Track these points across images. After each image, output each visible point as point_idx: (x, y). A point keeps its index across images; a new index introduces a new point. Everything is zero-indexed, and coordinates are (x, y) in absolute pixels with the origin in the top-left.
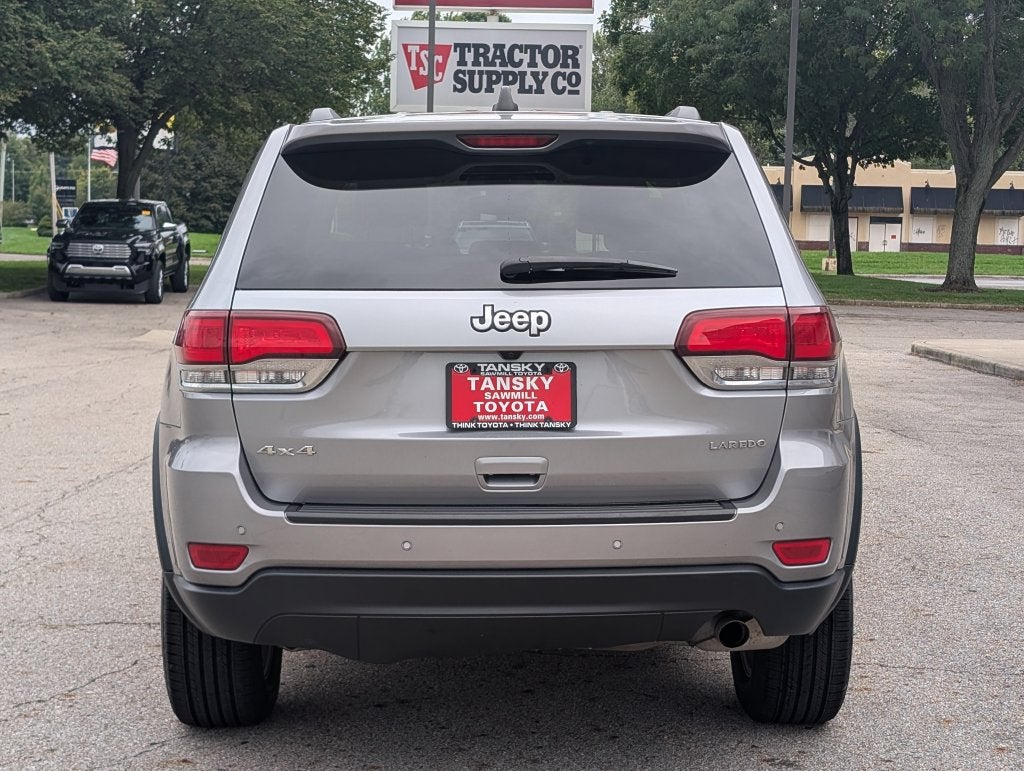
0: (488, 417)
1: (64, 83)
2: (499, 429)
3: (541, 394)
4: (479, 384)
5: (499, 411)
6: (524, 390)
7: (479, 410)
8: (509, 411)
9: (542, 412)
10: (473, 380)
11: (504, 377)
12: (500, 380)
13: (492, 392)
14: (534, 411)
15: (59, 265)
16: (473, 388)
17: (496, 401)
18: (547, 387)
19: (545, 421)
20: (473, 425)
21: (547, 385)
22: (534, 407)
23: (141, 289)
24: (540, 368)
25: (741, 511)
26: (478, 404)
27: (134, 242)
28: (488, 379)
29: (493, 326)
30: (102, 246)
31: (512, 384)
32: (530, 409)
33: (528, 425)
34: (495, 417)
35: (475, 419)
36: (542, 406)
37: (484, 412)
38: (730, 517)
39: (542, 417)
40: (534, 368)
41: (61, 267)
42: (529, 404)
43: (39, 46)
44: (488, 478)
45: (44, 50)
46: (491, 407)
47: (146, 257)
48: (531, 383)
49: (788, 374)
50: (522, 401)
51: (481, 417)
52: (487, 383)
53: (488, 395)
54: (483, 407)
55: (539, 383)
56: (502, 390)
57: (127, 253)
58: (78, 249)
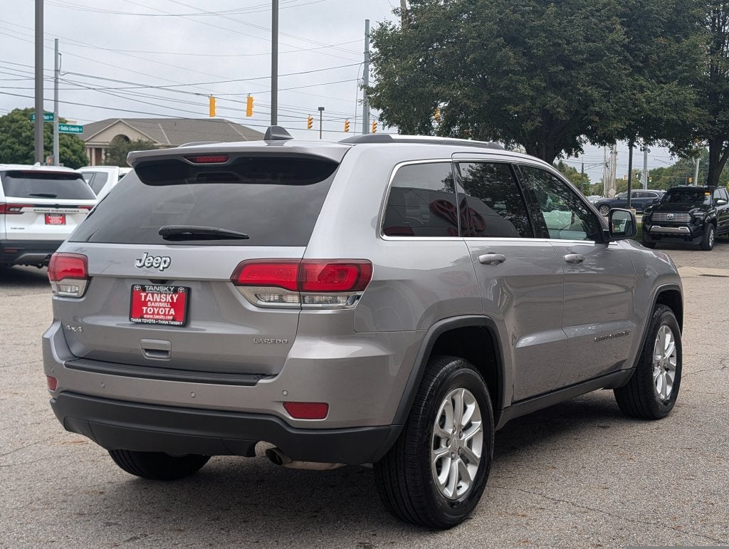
0: (148, 316)
1: (654, 116)
2: (152, 324)
3: (173, 305)
4: (146, 297)
5: (153, 314)
6: (166, 302)
7: (144, 312)
8: (158, 314)
9: (172, 315)
10: (143, 294)
11: (158, 294)
12: (155, 295)
13: (152, 302)
14: (168, 315)
15: (647, 226)
16: (143, 299)
17: (153, 307)
18: (175, 301)
19: (173, 320)
20: (140, 320)
21: (175, 298)
22: (169, 311)
23: (697, 241)
24: (172, 289)
25: (261, 381)
26: (145, 308)
27: (693, 212)
28: (150, 294)
29: (144, 265)
30: (672, 215)
31: (161, 298)
32: (167, 313)
33: (164, 322)
34: (151, 316)
35: (142, 317)
36: (172, 312)
37: (147, 313)
38: (254, 384)
39: (171, 317)
40: (170, 290)
41: (648, 227)
42: (167, 309)
43: (639, 96)
44: (147, 350)
45: (642, 97)
46: (150, 311)
47: (701, 221)
48: (169, 298)
49: (302, 300)
50: (165, 308)
51: (145, 316)
52: (149, 297)
53: (149, 304)
54: (146, 310)
55: (172, 298)
56: (156, 301)
57: (689, 218)
58: (659, 216)
